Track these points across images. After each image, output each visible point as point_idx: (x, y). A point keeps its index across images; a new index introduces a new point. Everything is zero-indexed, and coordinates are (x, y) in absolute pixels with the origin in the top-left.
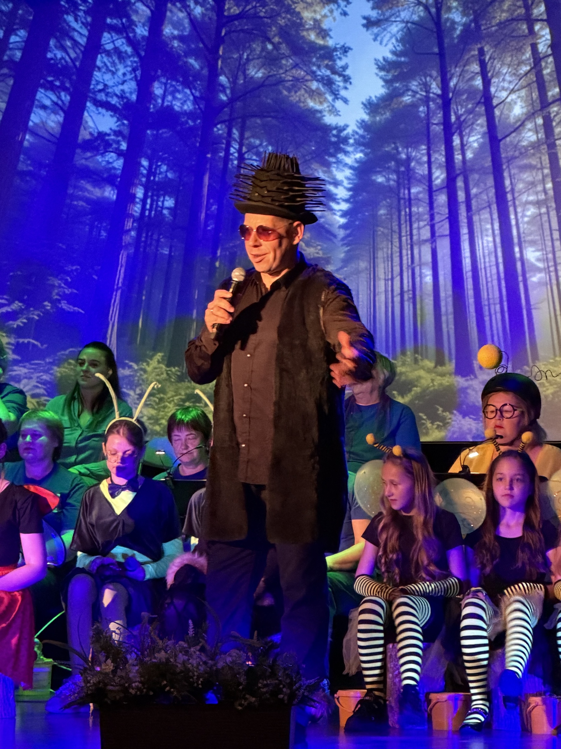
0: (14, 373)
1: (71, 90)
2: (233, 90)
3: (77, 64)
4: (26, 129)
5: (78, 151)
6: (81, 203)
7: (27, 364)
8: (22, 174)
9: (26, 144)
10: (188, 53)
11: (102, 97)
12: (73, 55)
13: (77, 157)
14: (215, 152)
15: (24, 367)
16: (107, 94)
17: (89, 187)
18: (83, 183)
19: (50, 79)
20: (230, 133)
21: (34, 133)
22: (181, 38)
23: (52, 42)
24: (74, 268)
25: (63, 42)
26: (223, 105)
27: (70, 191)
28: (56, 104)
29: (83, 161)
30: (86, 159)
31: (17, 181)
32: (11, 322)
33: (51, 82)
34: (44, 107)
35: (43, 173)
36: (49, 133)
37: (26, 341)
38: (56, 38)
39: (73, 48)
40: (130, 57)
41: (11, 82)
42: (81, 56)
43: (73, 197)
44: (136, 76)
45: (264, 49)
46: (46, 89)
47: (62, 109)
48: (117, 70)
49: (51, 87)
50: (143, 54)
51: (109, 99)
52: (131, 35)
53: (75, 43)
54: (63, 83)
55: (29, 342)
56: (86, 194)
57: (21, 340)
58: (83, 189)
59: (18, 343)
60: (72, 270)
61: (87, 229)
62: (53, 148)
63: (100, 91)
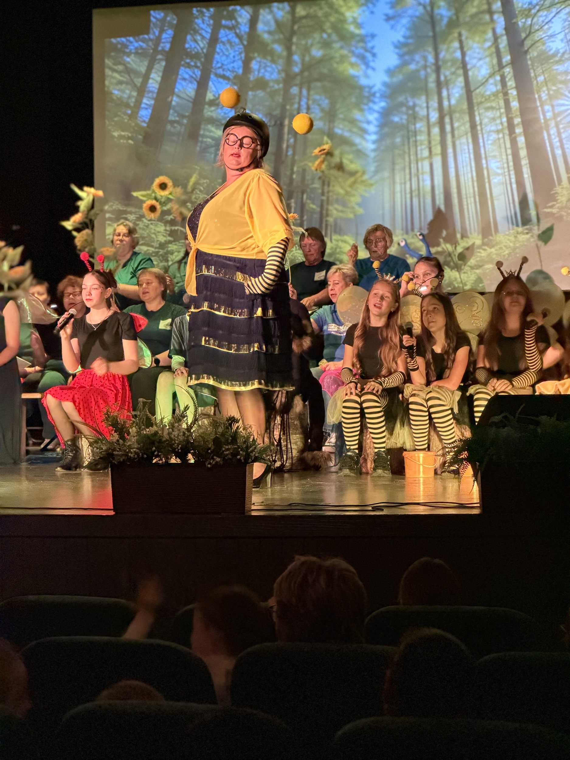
0: (169, 249)
1: (201, 68)
2: (303, 64)
3: (205, 51)
4: (173, 93)
5: (206, 106)
6: (209, 140)
7: (177, 243)
8: (172, 122)
9: (174, 103)
10: (274, 41)
11: (220, 71)
12: (202, 45)
13: (205, 111)
14: (292, 104)
15: (176, 245)
16: (224, 70)
17: (213, 129)
18: (209, 127)
19: (188, 61)
20: (301, 92)
21: (178, 96)
22: (270, 33)
23: (189, 37)
24: (205, 181)
25: (195, 37)
26: (296, 75)
27: (202, 132)
28: (192, 77)
29: (209, 113)
30: (211, 111)
31: (169, 127)
32: (166, 217)
33: (188, 63)
34: (184, 79)
35: (185, 121)
36: (188, 96)
37: (176, 228)
38: (191, 34)
39: (202, 41)
40: (238, 45)
41: (164, 63)
42: (207, 46)
43: (204, 136)
44: (241, 58)
45: (322, 37)
46: (186, 67)
47: (195, 80)
48: (230, 54)
49: (188, 66)
50: (245, 43)
51: (225, 73)
52: (238, 31)
53: (203, 37)
54: (196, 63)
55: (178, 229)
56: (212, 134)
57: (173, 228)
58: (211, 131)
59: (171, 230)
60: (204, 183)
61: (213, 156)
62: (191, 105)
63: (219, 68)
